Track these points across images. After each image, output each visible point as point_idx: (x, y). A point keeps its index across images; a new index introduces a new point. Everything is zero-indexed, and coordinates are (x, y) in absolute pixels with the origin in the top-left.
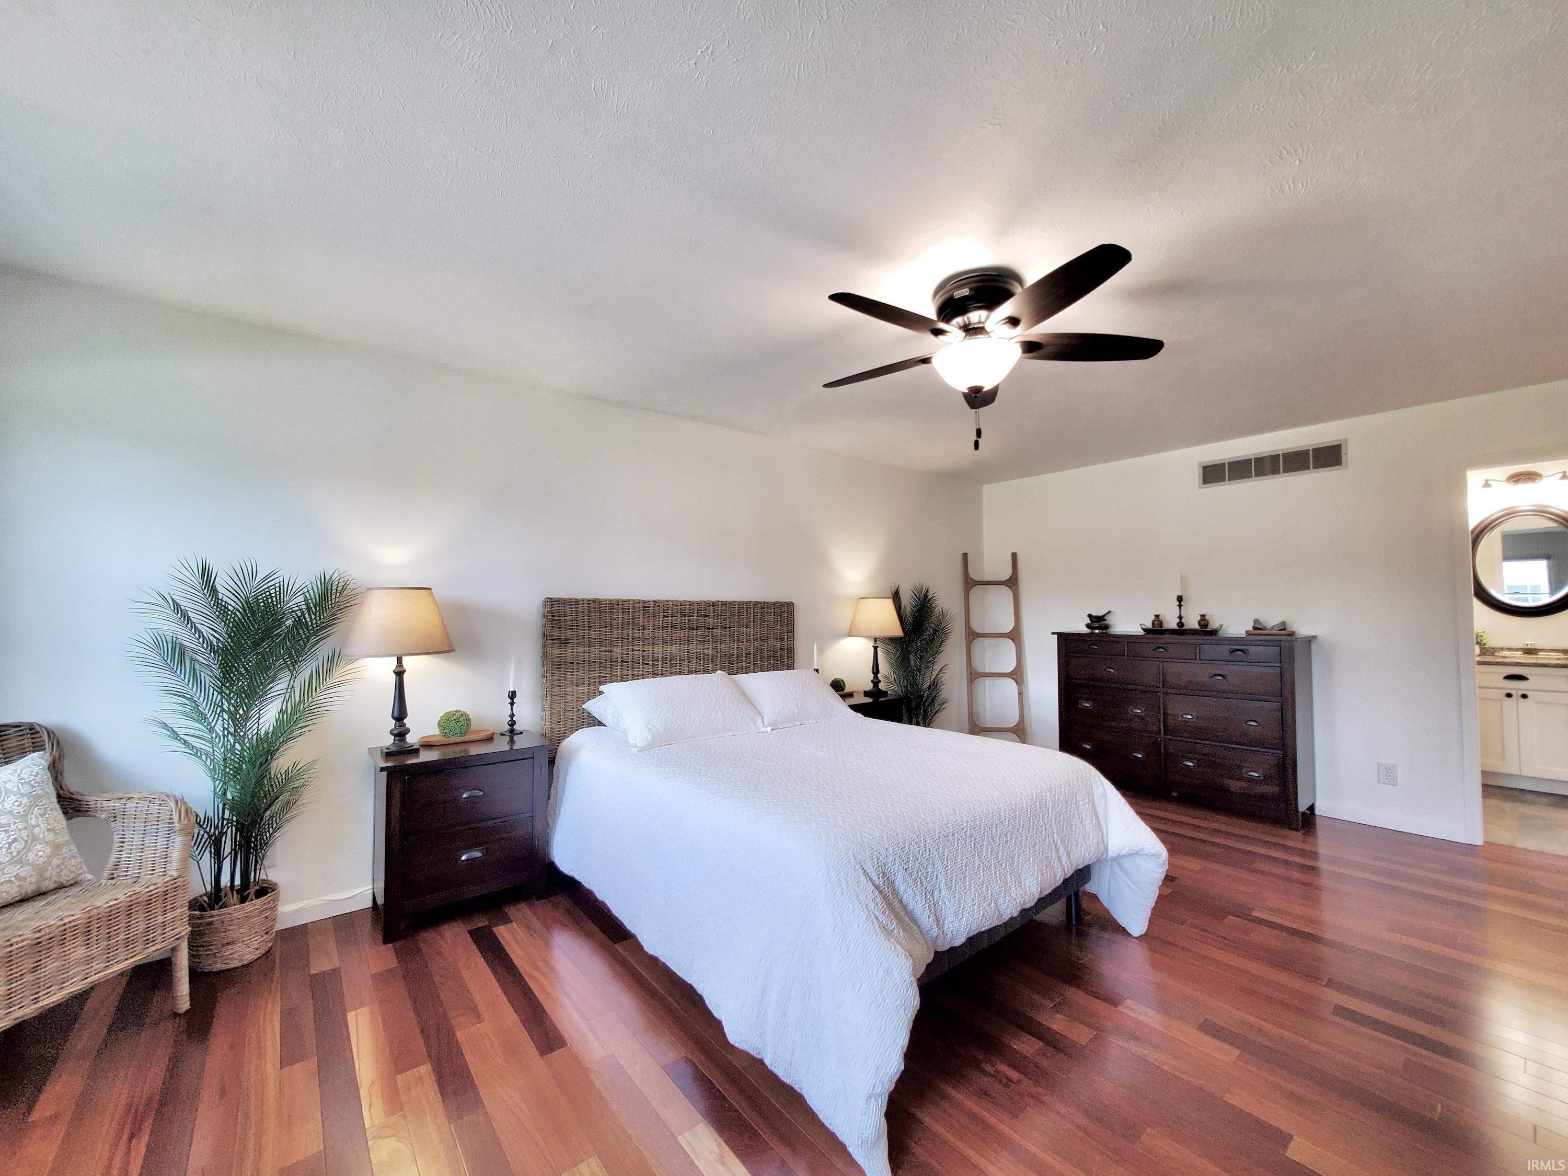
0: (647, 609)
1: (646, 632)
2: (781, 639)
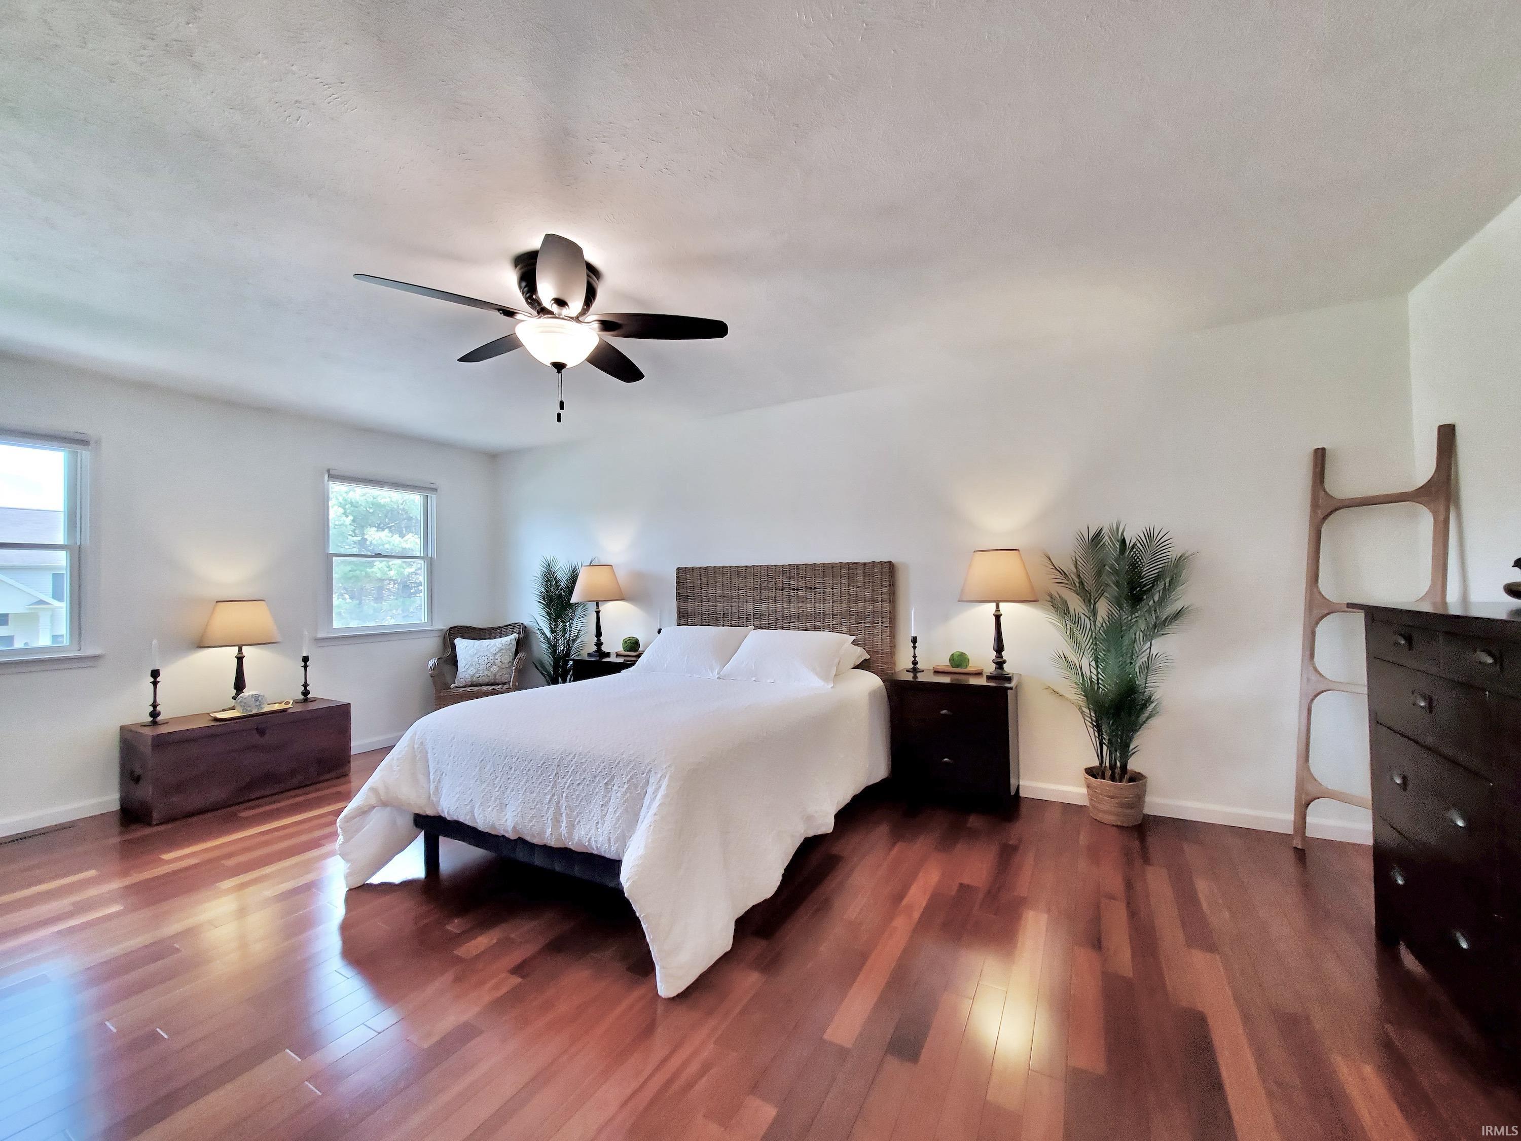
0: (740, 572)
1: (740, 592)
2: (874, 601)
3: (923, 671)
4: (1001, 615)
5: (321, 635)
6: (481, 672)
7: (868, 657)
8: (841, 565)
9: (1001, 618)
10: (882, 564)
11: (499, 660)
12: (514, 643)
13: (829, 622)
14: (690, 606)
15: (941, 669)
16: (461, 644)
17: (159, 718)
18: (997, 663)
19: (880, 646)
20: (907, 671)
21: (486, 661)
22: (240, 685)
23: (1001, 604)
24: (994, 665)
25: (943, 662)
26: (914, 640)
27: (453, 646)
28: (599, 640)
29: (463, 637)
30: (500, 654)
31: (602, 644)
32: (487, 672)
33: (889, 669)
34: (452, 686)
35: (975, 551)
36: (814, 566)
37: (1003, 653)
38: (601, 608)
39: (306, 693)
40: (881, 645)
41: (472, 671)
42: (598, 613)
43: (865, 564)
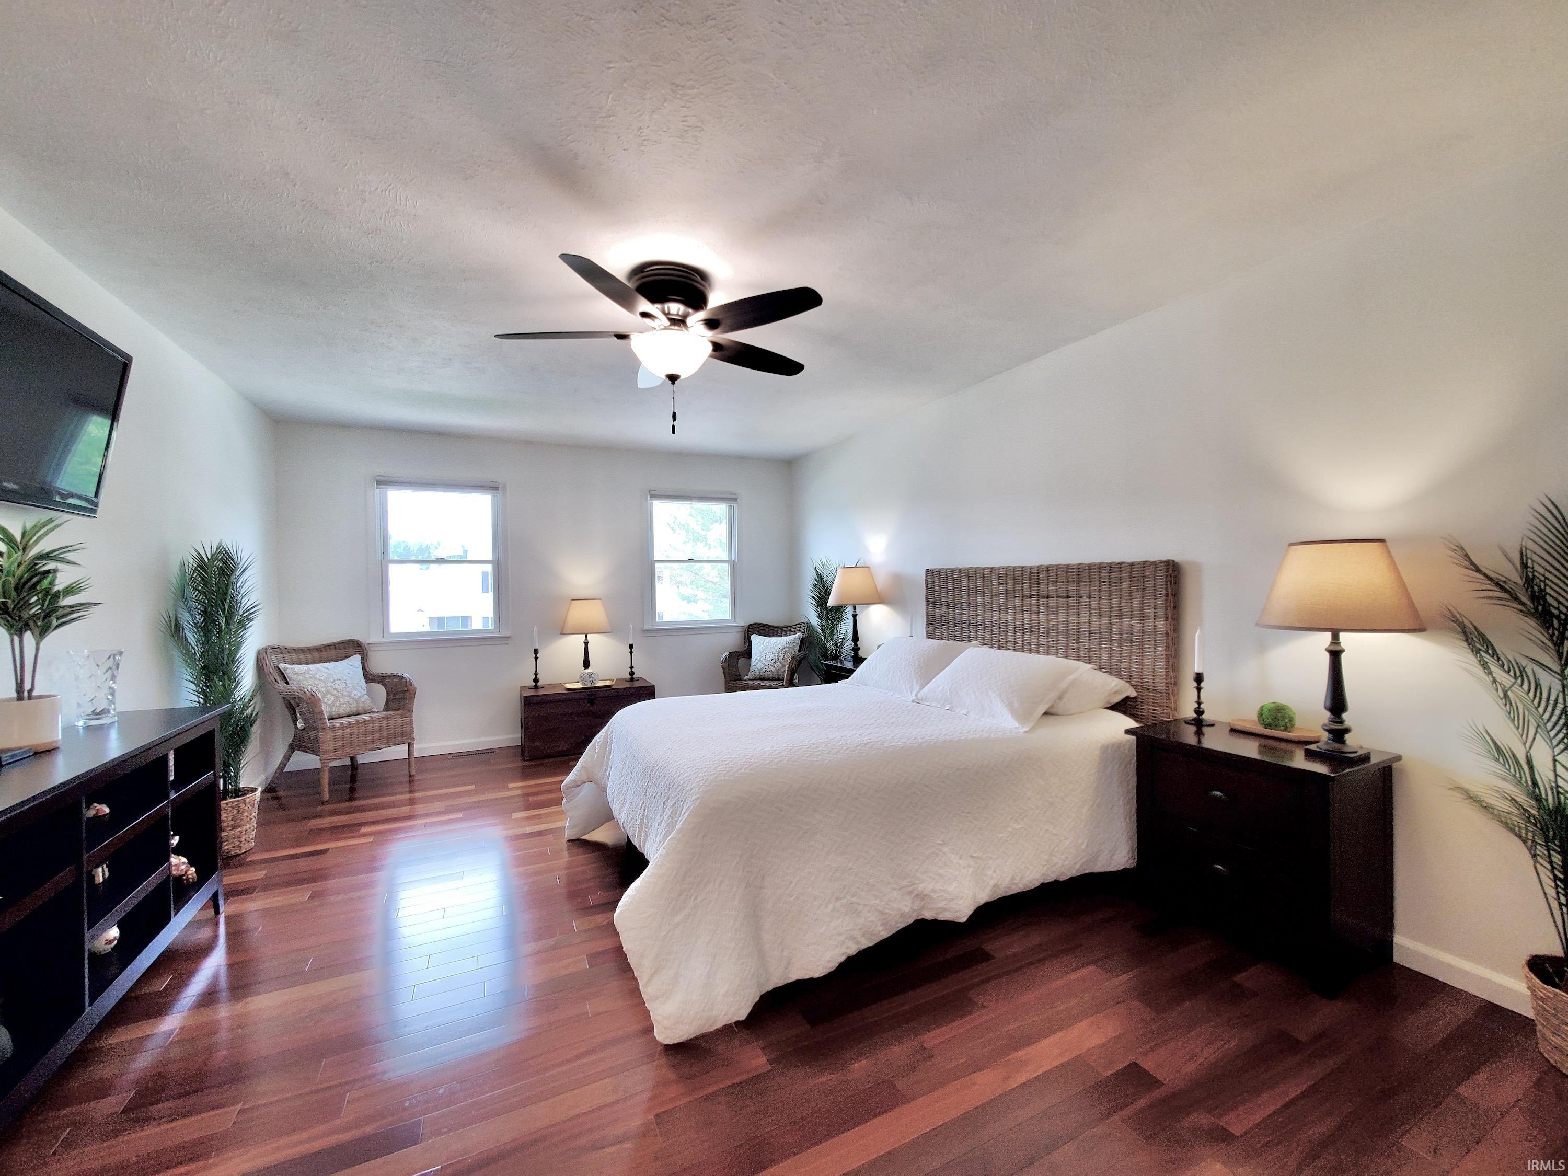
1: (986, 599)
2: (1143, 617)
3: (1213, 725)
4: (1342, 651)
5: (646, 627)
6: (767, 667)
7: (1133, 693)
8: (1100, 567)
9: (1343, 656)
10: (1155, 565)
11: (782, 657)
12: (798, 642)
13: (1086, 643)
14: (938, 612)
15: (1240, 726)
16: (756, 639)
17: (539, 684)
18: (1330, 731)
19: (1152, 681)
20: (1186, 723)
21: (771, 658)
22: (586, 664)
23: (1343, 636)
24: (1326, 734)
25: (1248, 718)
26: (1199, 678)
27: (750, 642)
28: (856, 645)
29: (759, 634)
30: (783, 652)
31: (859, 649)
32: (771, 668)
33: (1165, 715)
34: (746, 678)
35: (1291, 544)
36: (1067, 568)
37: (1345, 716)
38: (858, 612)
39: (632, 673)
40: (1154, 679)
41: (760, 665)
42: (855, 616)
43: (1132, 564)
